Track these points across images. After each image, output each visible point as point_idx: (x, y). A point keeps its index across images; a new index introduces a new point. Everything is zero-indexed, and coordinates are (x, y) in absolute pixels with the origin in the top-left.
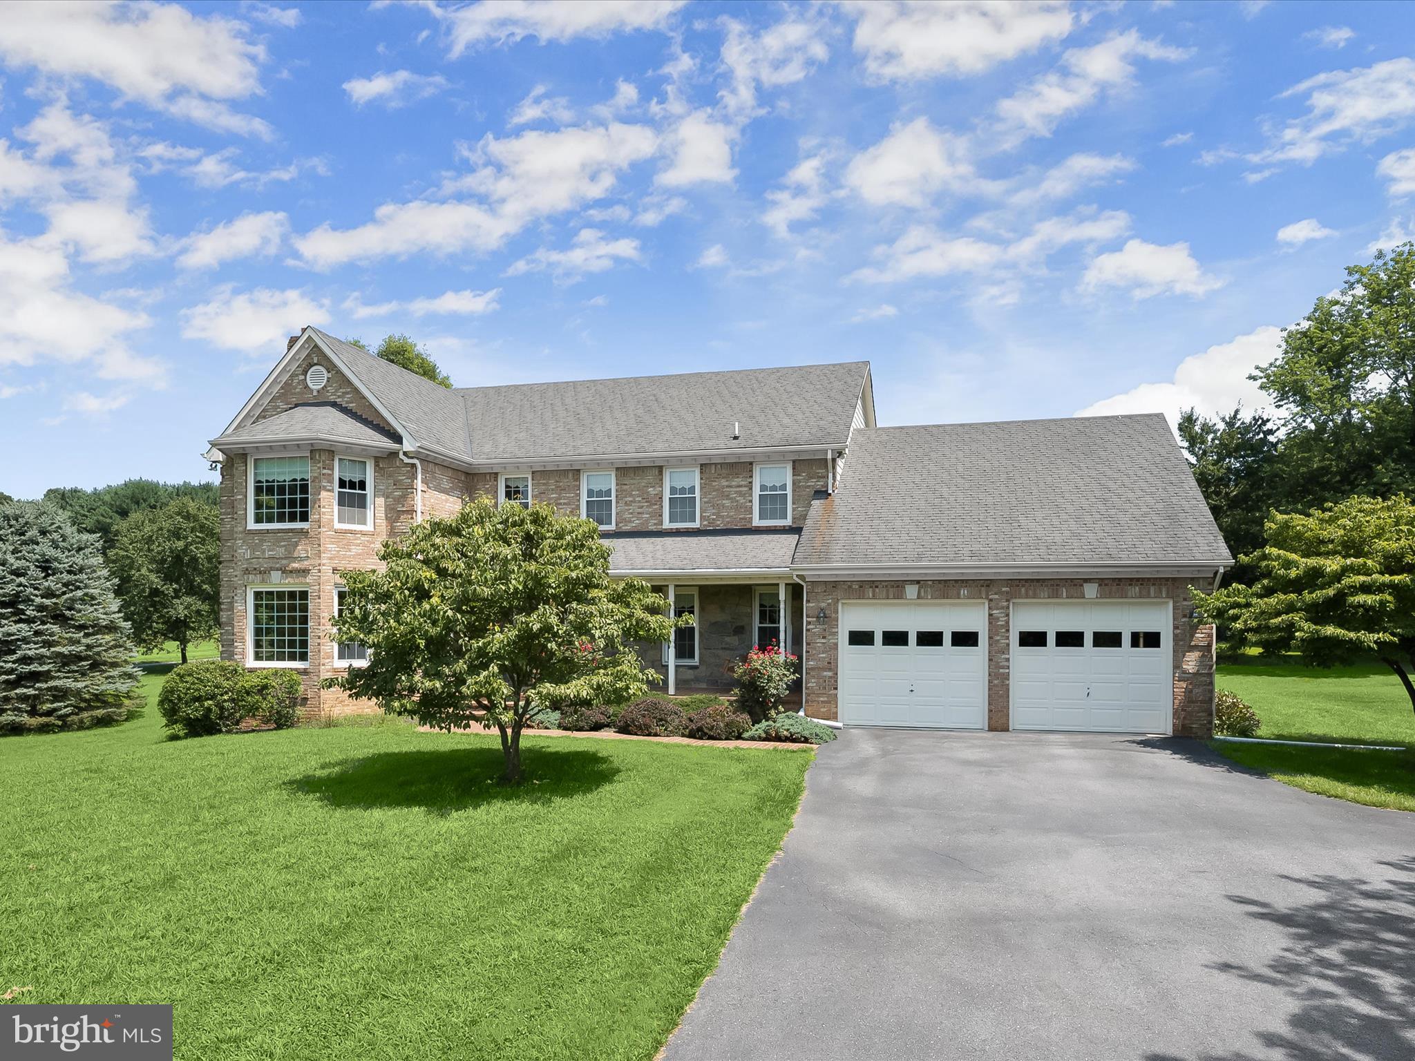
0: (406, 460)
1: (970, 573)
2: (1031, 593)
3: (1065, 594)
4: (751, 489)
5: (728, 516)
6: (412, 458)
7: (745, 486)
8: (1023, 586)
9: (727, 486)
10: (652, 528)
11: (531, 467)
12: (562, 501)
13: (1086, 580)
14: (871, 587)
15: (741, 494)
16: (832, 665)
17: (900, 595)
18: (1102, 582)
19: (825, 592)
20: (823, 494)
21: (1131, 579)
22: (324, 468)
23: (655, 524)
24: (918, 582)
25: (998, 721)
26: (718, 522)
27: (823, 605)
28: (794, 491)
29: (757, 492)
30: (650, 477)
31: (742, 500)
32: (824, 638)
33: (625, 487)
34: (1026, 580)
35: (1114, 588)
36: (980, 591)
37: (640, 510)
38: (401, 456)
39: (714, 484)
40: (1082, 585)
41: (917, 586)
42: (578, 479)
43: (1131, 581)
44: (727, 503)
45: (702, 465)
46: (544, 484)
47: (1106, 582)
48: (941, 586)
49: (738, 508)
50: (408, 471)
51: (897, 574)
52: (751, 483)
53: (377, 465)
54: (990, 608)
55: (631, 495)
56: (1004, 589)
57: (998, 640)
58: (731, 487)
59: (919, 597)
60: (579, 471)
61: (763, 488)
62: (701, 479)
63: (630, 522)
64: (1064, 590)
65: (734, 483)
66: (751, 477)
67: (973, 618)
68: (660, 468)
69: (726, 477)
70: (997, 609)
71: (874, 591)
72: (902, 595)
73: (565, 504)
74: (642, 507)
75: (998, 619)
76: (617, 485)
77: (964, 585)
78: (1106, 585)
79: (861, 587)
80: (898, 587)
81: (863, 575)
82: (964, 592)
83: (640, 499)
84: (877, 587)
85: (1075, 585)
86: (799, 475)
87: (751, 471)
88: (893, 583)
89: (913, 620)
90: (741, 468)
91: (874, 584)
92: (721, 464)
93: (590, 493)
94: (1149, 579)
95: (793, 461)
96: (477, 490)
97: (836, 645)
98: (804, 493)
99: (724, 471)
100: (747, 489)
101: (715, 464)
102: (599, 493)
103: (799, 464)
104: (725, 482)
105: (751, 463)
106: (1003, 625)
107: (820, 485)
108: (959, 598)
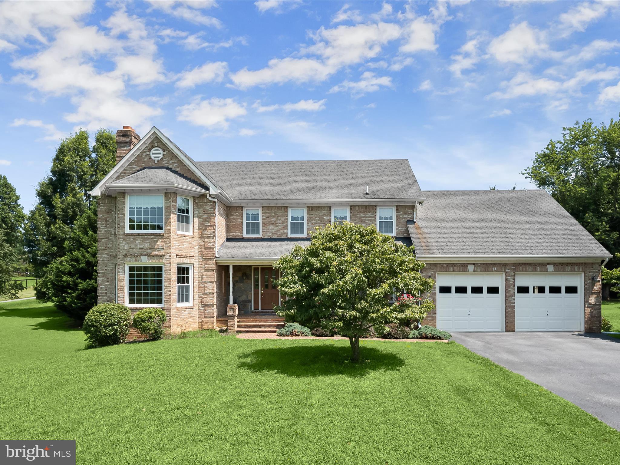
0: (211, 199)
1: (497, 260)
2: (524, 269)
3: (539, 270)
4: (376, 218)
6: (214, 198)
7: (373, 217)
8: (521, 266)
9: (364, 217)
11: (262, 204)
12: (278, 222)
13: (549, 264)
14: (452, 266)
15: (371, 221)
18: (555, 264)
19: (430, 268)
20: (411, 222)
21: (568, 263)
22: (171, 202)
24: (474, 264)
25: (510, 327)
27: (429, 274)
28: (397, 220)
29: (378, 220)
30: (325, 211)
31: (371, 223)
33: (312, 216)
34: (523, 263)
35: (560, 267)
36: (501, 268)
38: (208, 197)
39: (357, 215)
40: (546, 266)
41: (473, 266)
42: (287, 211)
45: (351, 206)
46: (269, 213)
47: (557, 264)
48: (484, 266)
50: (211, 205)
51: (464, 260)
52: (376, 215)
53: (194, 201)
54: (506, 276)
55: (315, 220)
56: (512, 267)
57: (510, 291)
59: (474, 271)
60: (287, 207)
61: (381, 218)
62: (351, 213)
64: (539, 268)
65: (367, 216)
66: (376, 213)
67: (497, 280)
68: (330, 207)
69: (364, 213)
70: (509, 276)
71: (453, 268)
72: (466, 270)
73: (280, 223)
75: (510, 281)
76: (308, 214)
77: (495, 265)
78: (557, 266)
79: (447, 266)
80: (465, 266)
81: (447, 260)
82: (495, 269)
83: (320, 222)
84: (455, 266)
85: (544, 266)
86: (399, 213)
87: (376, 210)
88: (462, 264)
89: (469, 282)
90: (371, 208)
91: (453, 265)
92: (361, 206)
93: (293, 218)
94: (575, 263)
95: (397, 206)
96: (232, 215)
97: (435, 293)
98: (402, 221)
99: (362, 209)
100: (373, 218)
101: (358, 206)
102: (297, 218)
103: (399, 208)
104: (363, 215)
105: (376, 206)
106: (511, 284)
107: (409, 217)
108: (492, 271)
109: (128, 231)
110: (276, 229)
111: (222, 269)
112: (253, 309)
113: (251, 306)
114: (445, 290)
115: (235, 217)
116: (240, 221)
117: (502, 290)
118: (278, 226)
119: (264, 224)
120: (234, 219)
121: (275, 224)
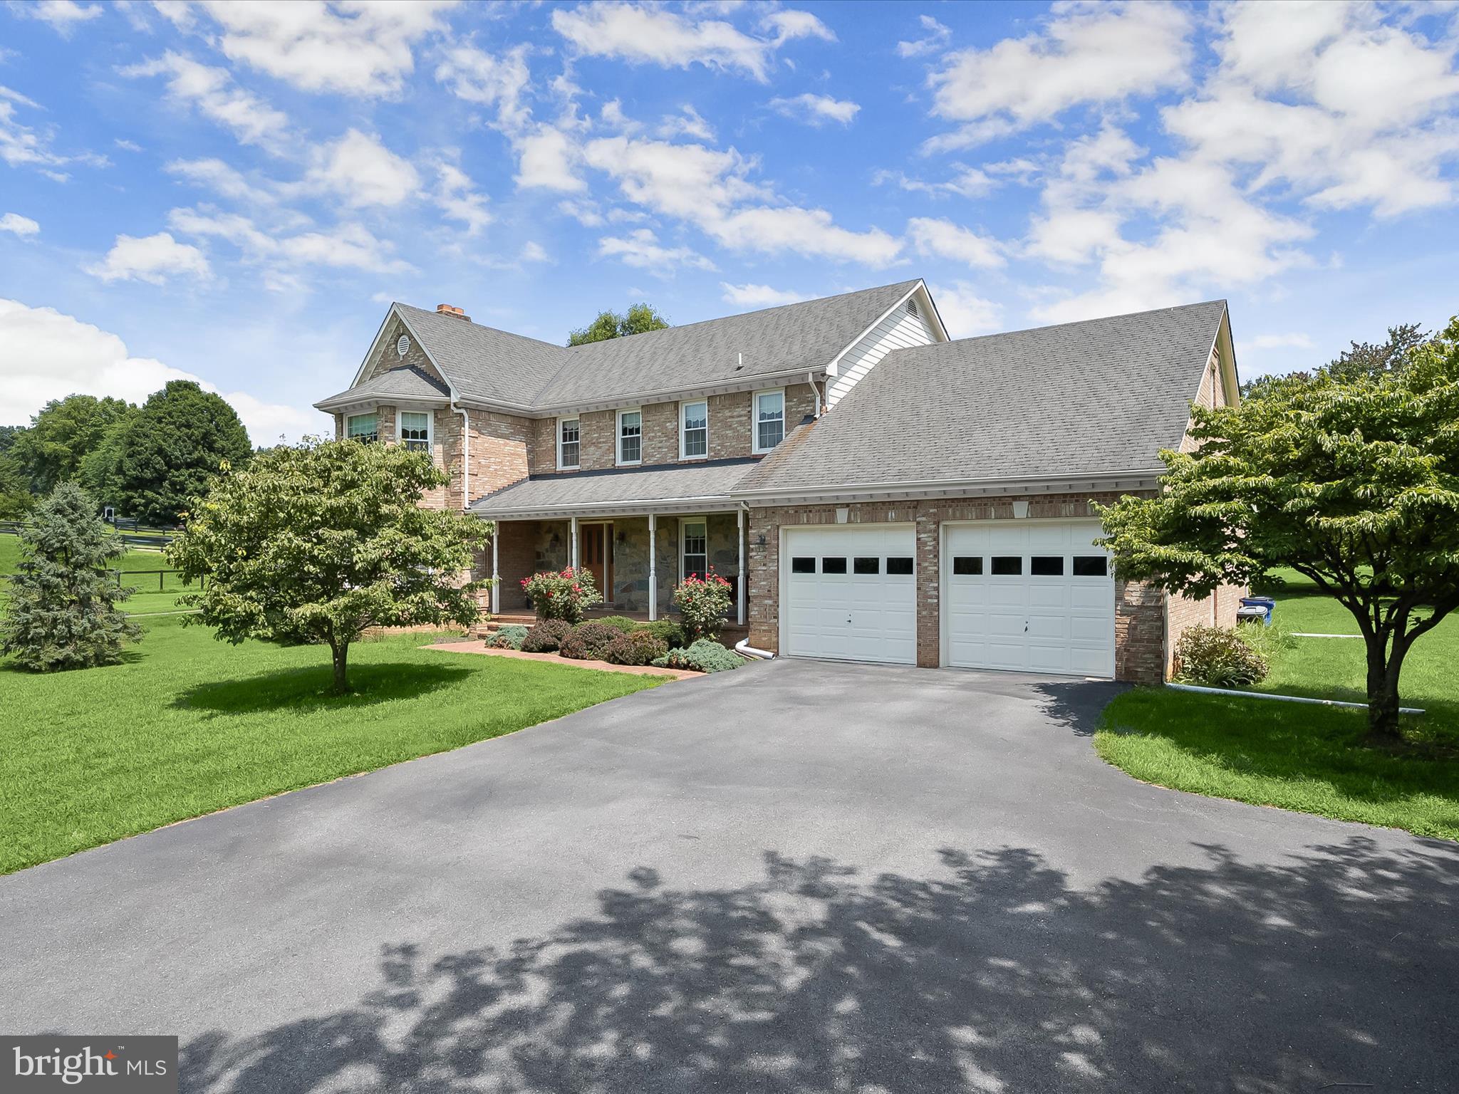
0: (455, 411)
1: (898, 494)
2: (958, 514)
3: (993, 514)
4: (750, 418)
5: (731, 446)
6: (460, 408)
7: (745, 416)
8: (950, 506)
9: (730, 417)
10: (670, 461)
11: (578, 410)
12: (602, 440)
13: (1015, 498)
14: (805, 512)
15: (741, 423)
16: (773, 593)
17: (831, 520)
18: (1033, 499)
19: (765, 517)
20: (810, 419)
21: (1065, 495)
22: (386, 422)
23: (672, 457)
24: (848, 505)
25: (929, 657)
26: (723, 453)
27: (764, 531)
28: (787, 417)
29: (756, 420)
30: (668, 413)
31: (742, 430)
32: (764, 565)
33: (649, 423)
34: (953, 500)
35: (1046, 506)
36: (907, 513)
37: (660, 445)
38: (451, 407)
39: (719, 415)
40: (1011, 504)
41: (847, 509)
42: (613, 419)
43: (1065, 498)
44: (729, 433)
45: (709, 398)
46: (589, 425)
47: (1037, 499)
48: (870, 509)
49: (738, 438)
50: (457, 421)
51: (829, 497)
52: (750, 412)
53: (436, 417)
54: (917, 532)
55: (653, 431)
56: (931, 511)
57: (926, 567)
58: (733, 417)
59: (849, 521)
60: (615, 410)
61: (762, 416)
62: (709, 411)
63: (654, 456)
64: (993, 510)
65: (735, 414)
66: (751, 406)
67: (902, 542)
68: (676, 403)
69: (729, 408)
70: (925, 533)
71: (808, 516)
72: (834, 519)
73: (604, 442)
74: (661, 442)
75: (925, 544)
76: (644, 422)
77: (891, 507)
78: (1037, 503)
79: (796, 512)
80: (829, 511)
81: (797, 499)
82: (892, 514)
83: (660, 434)
84: (810, 511)
85: (1004, 504)
86: (791, 401)
87: (750, 400)
88: (824, 507)
89: (850, 545)
90: (740, 397)
91: (807, 509)
92: (724, 395)
93: (625, 431)
95: (786, 387)
96: (541, 434)
97: (777, 572)
98: (796, 419)
99: (727, 402)
100: (746, 418)
101: (720, 396)
102: (631, 431)
103: (789, 390)
104: (727, 413)
105: (750, 393)
106: (930, 551)
107: (809, 409)
108: (887, 521)
110: (598, 453)
114: (803, 565)
115: (545, 437)
116: (551, 443)
117: (916, 566)
118: (601, 447)
119: (583, 447)
120: (545, 441)
121: (597, 444)
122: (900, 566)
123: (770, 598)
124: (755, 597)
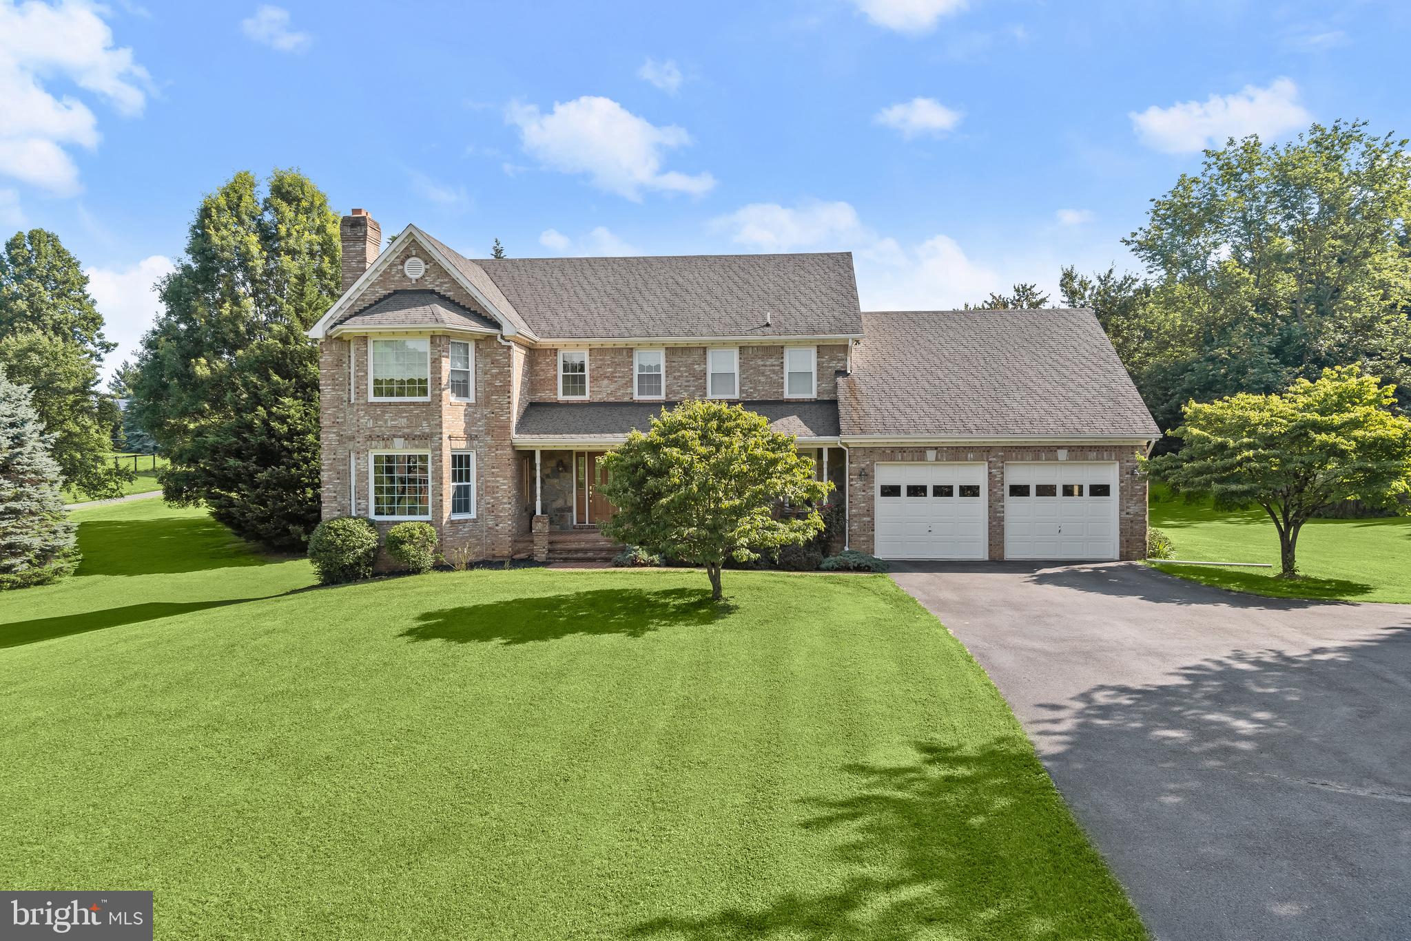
0: (504, 343)
1: (976, 443)
2: (1019, 457)
3: (1044, 458)
4: (783, 368)
5: (762, 389)
6: (509, 340)
7: (777, 366)
8: (1014, 452)
9: (763, 365)
11: (590, 345)
12: (615, 375)
13: (1059, 447)
14: (900, 453)
15: (774, 372)
16: (870, 513)
18: (1070, 449)
19: (864, 456)
20: (842, 373)
21: (1091, 447)
22: (443, 351)
23: (701, 396)
24: (936, 448)
25: (996, 552)
26: (754, 394)
27: (863, 466)
28: (818, 370)
29: (786, 370)
30: (696, 356)
31: (775, 377)
32: (864, 491)
33: (673, 364)
34: (1016, 447)
35: (1079, 453)
36: (982, 456)
37: (686, 384)
38: (499, 339)
39: (751, 363)
40: (1056, 452)
41: (935, 452)
42: (631, 356)
44: (762, 379)
45: (741, 348)
46: (601, 360)
47: (1073, 449)
48: (953, 452)
49: (772, 383)
50: (504, 353)
51: (920, 443)
52: (783, 363)
53: (477, 347)
54: (989, 468)
55: (679, 371)
56: (1000, 455)
57: (995, 492)
58: (765, 366)
59: (937, 459)
60: (632, 349)
62: (740, 358)
63: (677, 393)
64: (1044, 455)
65: (768, 363)
66: (783, 358)
67: (977, 474)
68: (705, 349)
69: (762, 358)
70: (995, 469)
71: (902, 455)
72: (923, 459)
73: (620, 378)
74: (688, 381)
75: (995, 476)
76: (667, 362)
77: (970, 451)
78: (1073, 452)
79: (892, 452)
80: (921, 452)
81: (893, 442)
82: (970, 456)
83: (687, 374)
84: (904, 452)
85: (1051, 451)
86: (823, 358)
87: (783, 354)
88: (917, 450)
89: (929, 475)
90: (774, 350)
91: (902, 450)
92: (757, 347)
93: (641, 368)
94: (1103, 447)
95: (818, 346)
96: (538, 364)
97: (873, 496)
98: (827, 372)
99: (759, 353)
100: (779, 368)
101: (753, 347)
102: (650, 368)
103: (822, 350)
104: (760, 362)
105: (782, 347)
106: (999, 481)
107: (839, 366)
108: (966, 460)
109: (372, 398)
110: (613, 387)
111: (524, 457)
112: (575, 523)
113: (572, 517)
114: (891, 491)
115: (543, 366)
116: (552, 373)
117: (984, 491)
118: (616, 382)
119: (594, 379)
120: (543, 370)
121: (611, 378)
122: (970, 491)
123: (869, 516)
124: (855, 516)
